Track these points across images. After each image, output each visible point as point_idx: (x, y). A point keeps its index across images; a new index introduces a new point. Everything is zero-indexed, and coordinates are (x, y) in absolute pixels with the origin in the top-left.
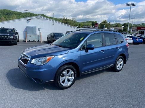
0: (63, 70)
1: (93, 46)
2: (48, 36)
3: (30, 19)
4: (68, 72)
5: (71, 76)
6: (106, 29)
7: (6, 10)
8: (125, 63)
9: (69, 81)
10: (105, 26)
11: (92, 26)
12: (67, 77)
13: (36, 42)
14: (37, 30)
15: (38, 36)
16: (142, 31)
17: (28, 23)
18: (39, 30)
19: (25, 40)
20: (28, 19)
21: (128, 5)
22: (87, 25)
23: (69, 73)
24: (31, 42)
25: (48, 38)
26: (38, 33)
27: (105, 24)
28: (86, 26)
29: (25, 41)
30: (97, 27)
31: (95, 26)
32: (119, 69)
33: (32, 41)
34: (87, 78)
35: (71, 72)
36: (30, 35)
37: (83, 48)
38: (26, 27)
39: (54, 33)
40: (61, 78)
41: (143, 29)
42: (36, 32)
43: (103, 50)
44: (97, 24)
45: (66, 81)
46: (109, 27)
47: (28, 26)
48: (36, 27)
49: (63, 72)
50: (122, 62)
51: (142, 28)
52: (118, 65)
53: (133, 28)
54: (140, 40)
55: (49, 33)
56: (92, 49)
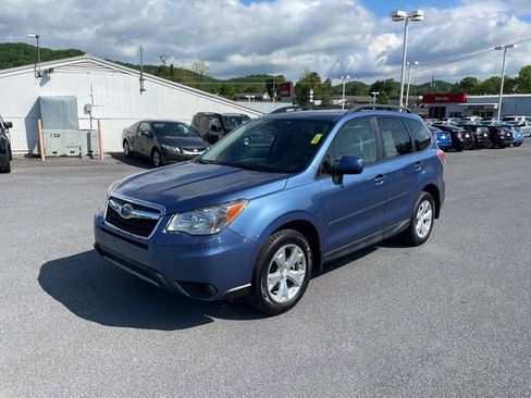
0: (275, 249)
1: (360, 161)
2: (127, 131)
3: (51, 70)
4: (288, 253)
5: (296, 269)
6: (318, 103)
8: (436, 215)
9: (290, 283)
10: (314, 94)
11: (271, 94)
12: (285, 272)
13: (80, 156)
14: (81, 113)
15: (89, 135)
16: (437, 108)
17: (41, 84)
18: (87, 110)
19: (35, 152)
20: (42, 68)
21: (397, 18)
22: (250, 91)
23: (292, 258)
24: (61, 160)
25: (125, 141)
26: (84, 124)
27: (313, 86)
28: (246, 92)
29: (39, 156)
30: (289, 95)
31: (282, 93)
32: (421, 236)
33: (65, 156)
34: (332, 272)
35: (298, 254)
36: (56, 131)
37: (325, 170)
38: (34, 102)
39: (152, 123)
40: (270, 276)
41: (441, 102)
42: (76, 119)
43: (380, 176)
44: (288, 85)
45: (283, 284)
46: (327, 95)
47: (42, 95)
48: (74, 101)
49: (275, 256)
50: (430, 212)
51: (437, 99)
52: (419, 223)
53: (412, 97)
54: (443, 137)
55: (129, 124)
56: (357, 171)
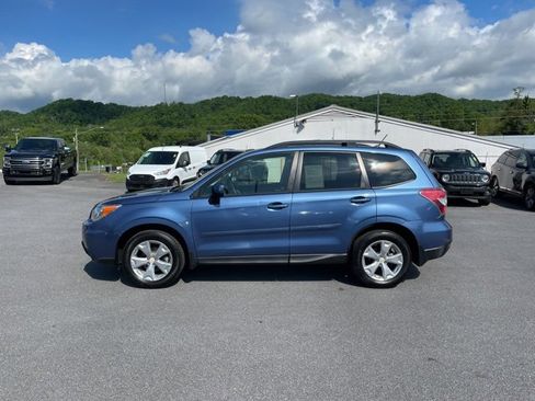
3: (305, 121)
7: (314, 95)
17: (298, 131)
20: (299, 120)
35: (163, 250)
45: (149, 268)
49: (140, 245)
